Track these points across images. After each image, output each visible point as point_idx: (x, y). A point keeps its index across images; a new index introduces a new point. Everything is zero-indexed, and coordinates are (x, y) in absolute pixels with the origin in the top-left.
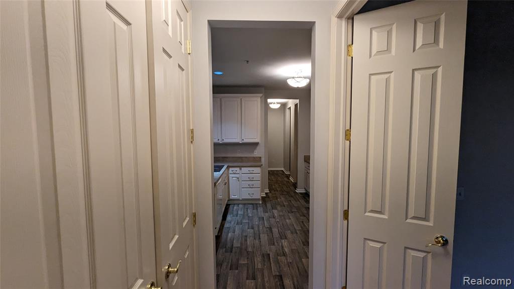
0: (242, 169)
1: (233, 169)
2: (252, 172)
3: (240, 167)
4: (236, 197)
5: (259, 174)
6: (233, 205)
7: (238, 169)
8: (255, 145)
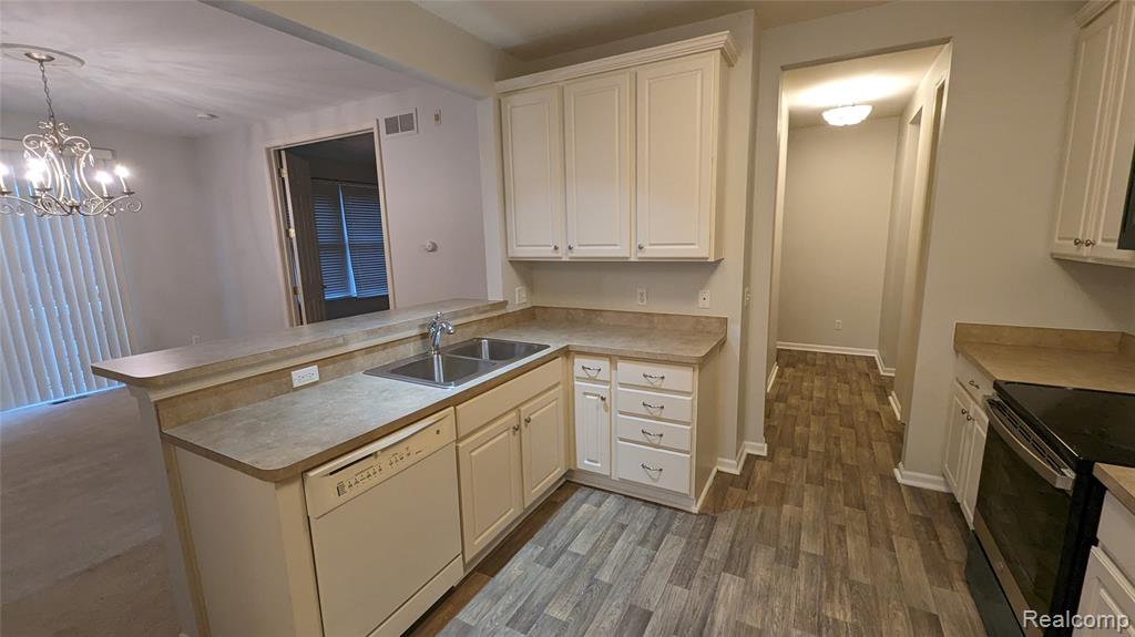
0: (620, 364)
1: (587, 362)
2: (658, 383)
3: (614, 358)
4: (597, 467)
5: (688, 394)
6: (588, 491)
7: (604, 364)
8: (700, 269)
